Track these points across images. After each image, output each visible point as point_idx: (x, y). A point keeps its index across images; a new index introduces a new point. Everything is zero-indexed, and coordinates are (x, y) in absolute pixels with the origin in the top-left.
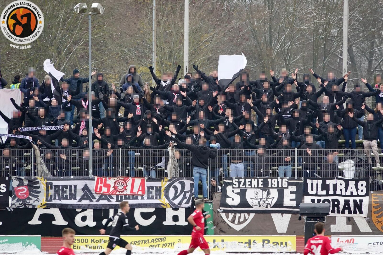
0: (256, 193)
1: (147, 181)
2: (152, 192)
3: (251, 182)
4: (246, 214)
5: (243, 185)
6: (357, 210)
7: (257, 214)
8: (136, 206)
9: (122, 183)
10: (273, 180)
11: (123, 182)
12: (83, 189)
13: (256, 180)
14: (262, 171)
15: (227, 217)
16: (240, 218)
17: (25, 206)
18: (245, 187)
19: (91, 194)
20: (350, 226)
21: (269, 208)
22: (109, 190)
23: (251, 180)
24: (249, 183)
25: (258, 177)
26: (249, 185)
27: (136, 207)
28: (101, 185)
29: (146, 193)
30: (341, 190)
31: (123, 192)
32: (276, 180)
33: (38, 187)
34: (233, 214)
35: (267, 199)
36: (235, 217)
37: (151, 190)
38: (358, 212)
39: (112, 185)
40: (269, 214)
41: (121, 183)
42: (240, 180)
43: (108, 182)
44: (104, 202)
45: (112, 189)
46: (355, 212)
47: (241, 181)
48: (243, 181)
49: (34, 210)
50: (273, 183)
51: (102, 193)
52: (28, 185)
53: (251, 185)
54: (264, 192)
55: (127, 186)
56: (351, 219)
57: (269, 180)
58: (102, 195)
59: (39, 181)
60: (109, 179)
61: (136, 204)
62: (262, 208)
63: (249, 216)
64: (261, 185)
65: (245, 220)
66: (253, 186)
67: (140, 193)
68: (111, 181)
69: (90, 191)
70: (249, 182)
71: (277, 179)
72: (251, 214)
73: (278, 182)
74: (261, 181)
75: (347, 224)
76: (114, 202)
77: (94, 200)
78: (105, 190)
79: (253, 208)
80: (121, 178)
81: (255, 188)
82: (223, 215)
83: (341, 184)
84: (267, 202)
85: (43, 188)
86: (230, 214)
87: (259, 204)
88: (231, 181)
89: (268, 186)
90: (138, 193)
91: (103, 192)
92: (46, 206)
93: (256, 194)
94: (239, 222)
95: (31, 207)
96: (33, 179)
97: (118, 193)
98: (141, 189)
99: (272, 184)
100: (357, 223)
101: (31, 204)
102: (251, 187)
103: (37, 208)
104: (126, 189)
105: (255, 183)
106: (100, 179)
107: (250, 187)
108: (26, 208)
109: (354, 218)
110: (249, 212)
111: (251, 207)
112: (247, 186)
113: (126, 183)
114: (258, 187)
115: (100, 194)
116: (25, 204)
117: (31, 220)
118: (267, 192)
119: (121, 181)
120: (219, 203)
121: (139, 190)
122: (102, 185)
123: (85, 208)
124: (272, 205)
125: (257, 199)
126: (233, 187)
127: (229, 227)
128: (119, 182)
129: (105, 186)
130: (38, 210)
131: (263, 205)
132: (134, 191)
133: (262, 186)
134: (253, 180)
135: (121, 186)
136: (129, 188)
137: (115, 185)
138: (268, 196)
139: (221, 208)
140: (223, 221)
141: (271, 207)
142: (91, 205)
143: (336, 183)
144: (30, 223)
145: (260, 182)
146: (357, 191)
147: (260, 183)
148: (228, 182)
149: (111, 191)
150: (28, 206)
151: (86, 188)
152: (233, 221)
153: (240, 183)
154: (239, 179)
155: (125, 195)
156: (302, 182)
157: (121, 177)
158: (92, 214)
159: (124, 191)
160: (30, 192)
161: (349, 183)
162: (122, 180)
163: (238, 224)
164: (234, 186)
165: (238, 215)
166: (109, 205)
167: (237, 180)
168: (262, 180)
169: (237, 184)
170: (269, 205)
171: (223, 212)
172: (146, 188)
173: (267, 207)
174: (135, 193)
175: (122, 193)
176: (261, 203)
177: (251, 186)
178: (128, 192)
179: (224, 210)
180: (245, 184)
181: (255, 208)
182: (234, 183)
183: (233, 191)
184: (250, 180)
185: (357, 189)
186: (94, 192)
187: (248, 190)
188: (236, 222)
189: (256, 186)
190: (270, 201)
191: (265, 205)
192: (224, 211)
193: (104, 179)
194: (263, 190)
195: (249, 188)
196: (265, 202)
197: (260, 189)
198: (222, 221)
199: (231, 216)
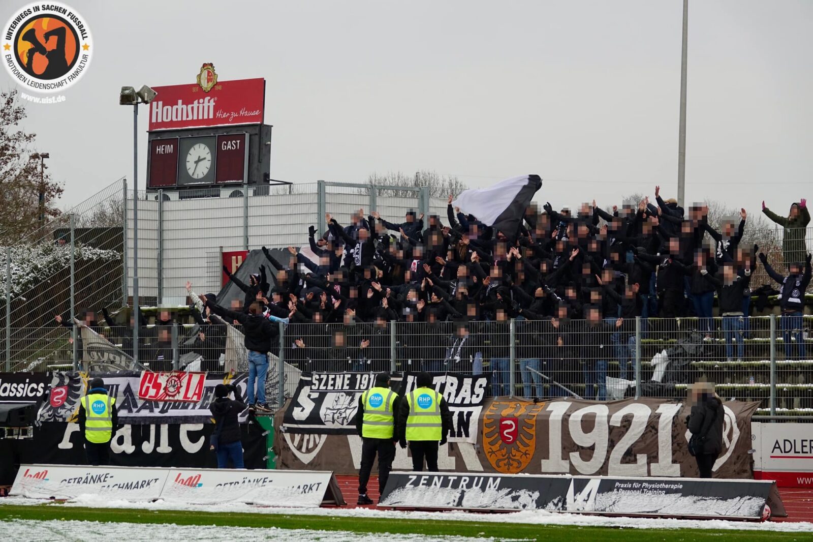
0: (337, 399)
1: (207, 379)
2: (209, 397)
3: (334, 380)
4: (316, 436)
5: (324, 386)
6: (462, 430)
7: (330, 436)
8: (181, 420)
9: (175, 381)
10: (364, 376)
11: (177, 379)
12: (125, 392)
13: (342, 376)
14: (350, 362)
15: (293, 440)
16: (308, 441)
17: (55, 419)
18: (326, 389)
19: (134, 399)
20: (453, 458)
21: (345, 426)
22: (157, 393)
23: (336, 377)
24: (332, 382)
25: (345, 372)
26: (332, 385)
27: (181, 422)
28: (149, 385)
29: (202, 399)
30: (450, 394)
31: (173, 396)
32: (367, 376)
33: (78, 389)
34: (300, 435)
35: (347, 408)
36: (302, 440)
37: (209, 394)
38: (463, 433)
39: (163, 386)
40: (344, 436)
41: (173, 381)
42: (322, 376)
43: (159, 381)
44: (145, 413)
45: (162, 391)
46: (460, 435)
47: (323, 379)
48: (324, 377)
49: (64, 425)
50: (363, 382)
51: (147, 397)
52: (69, 385)
53: (333, 385)
54: (348, 397)
55: (181, 386)
56: (454, 446)
57: (358, 377)
58: (147, 401)
59: (80, 379)
60: (162, 375)
61: (182, 417)
62: (337, 426)
63: (320, 438)
64: (347, 385)
65: (316, 445)
66: (336, 388)
67: (195, 398)
68: (163, 380)
69: (132, 394)
70: (332, 379)
71: (369, 375)
72: (323, 435)
73: (369, 379)
74: (348, 379)
75: (449, 455)
76: (156, 413)
77: (135, 410)
78: (152, 392)
79: (324, 424)
80: (174, 374)
81: (338, 391)
82: (287, 436)
83: (452, 385)
84: (344, 415)
85: (83, 390)
86: (296, 435)
87: (333, 418)
88: (309, 379)
89: (355, 387)
90: (192, 398)
91: (150, 397)
92: (77, 419)
93: (336, 401)
94: (307, 448)
95: (61, 420)
96: (74, 375)
97: (167, 398)
98: (197, 392)
99: (361, 383)
100: (462, 454)
101: (61, 416)
102: (334, 389)
103: (67, 423)
104: (179, 392)
105: (339, 382)
106: (149, 375)
107: (332, 388)
108: (56, 422)
109: (459, 445)
110: (320, 432)
111: (323, 423)
112: (330, 388)
113: (180, 382)
114: (342, 389)
115: (144, 399)
116: (55, 416)
117: (60, 441)
118: (351, 397)
119: (174, 378)
120: (283, 415)
121: (195, 394)
122: (151, 385)
123: (122, 423)
124: (349, 421)
125: (334, 409)
126: (311, 389)
127: (293, 457)
128: (171, 381)
129: (153, 387)
130: (69, 425)
131: (338, 420)
132: (188, 396)
133: (348, 387)
134: (338, 376)
135: (174, 386)
136: (183, 390)
137: (167, 385)
138: (350, 403)
139: (284, 425)
140: (286, 446)
141: (348, 424)
142: (129, 417)
143: (446, 382)
144: (60, 446)
145: (346, 379)
146: (471, 397)
147: (346, 382)
148: (306, 381)
149: (160, 394)
150: (57, 419)
151: (128, 390)
152: (299, 448)
153: (320, 380)
154: (320, 375)
155: (176, 401)
156: (401, 379)
157: (175, 372)
158: (130, 431)
159: (176, 395)
160: (68, 395)
161: (464, 382)
162: (175, 376)
163: (306, 453)
164: (313, 387)
165: (306, 437)
166: (150, 417)
167: (317, 377)
168: (349, 376)
169: (317, 383)
170: (345, 420)
171: (286, 432)
172: (204, 391)
173: (342, 424)
174: (189, 398)
175: (173, 399)
176: (336, 416)
177: (334, 387)
178: (180, 397)
179: (288, 428)
180: (326, 384)
181: (329, 425)
182: (314, 381)
183: (309, 396)
184: (333, 377)
185: (473, 393)
186: (137, 397)
187: (328, 394)
188: (304, 449)
189: (340, 388)
190: (348, 411)
191: (340, 420)
192: (289, 430)
193: (155, 375)
194: (348, 394)
195: (331, 391)
196: (341, 414)
197: (344, 392)
198: (284, 447)
199: (297, 437)
